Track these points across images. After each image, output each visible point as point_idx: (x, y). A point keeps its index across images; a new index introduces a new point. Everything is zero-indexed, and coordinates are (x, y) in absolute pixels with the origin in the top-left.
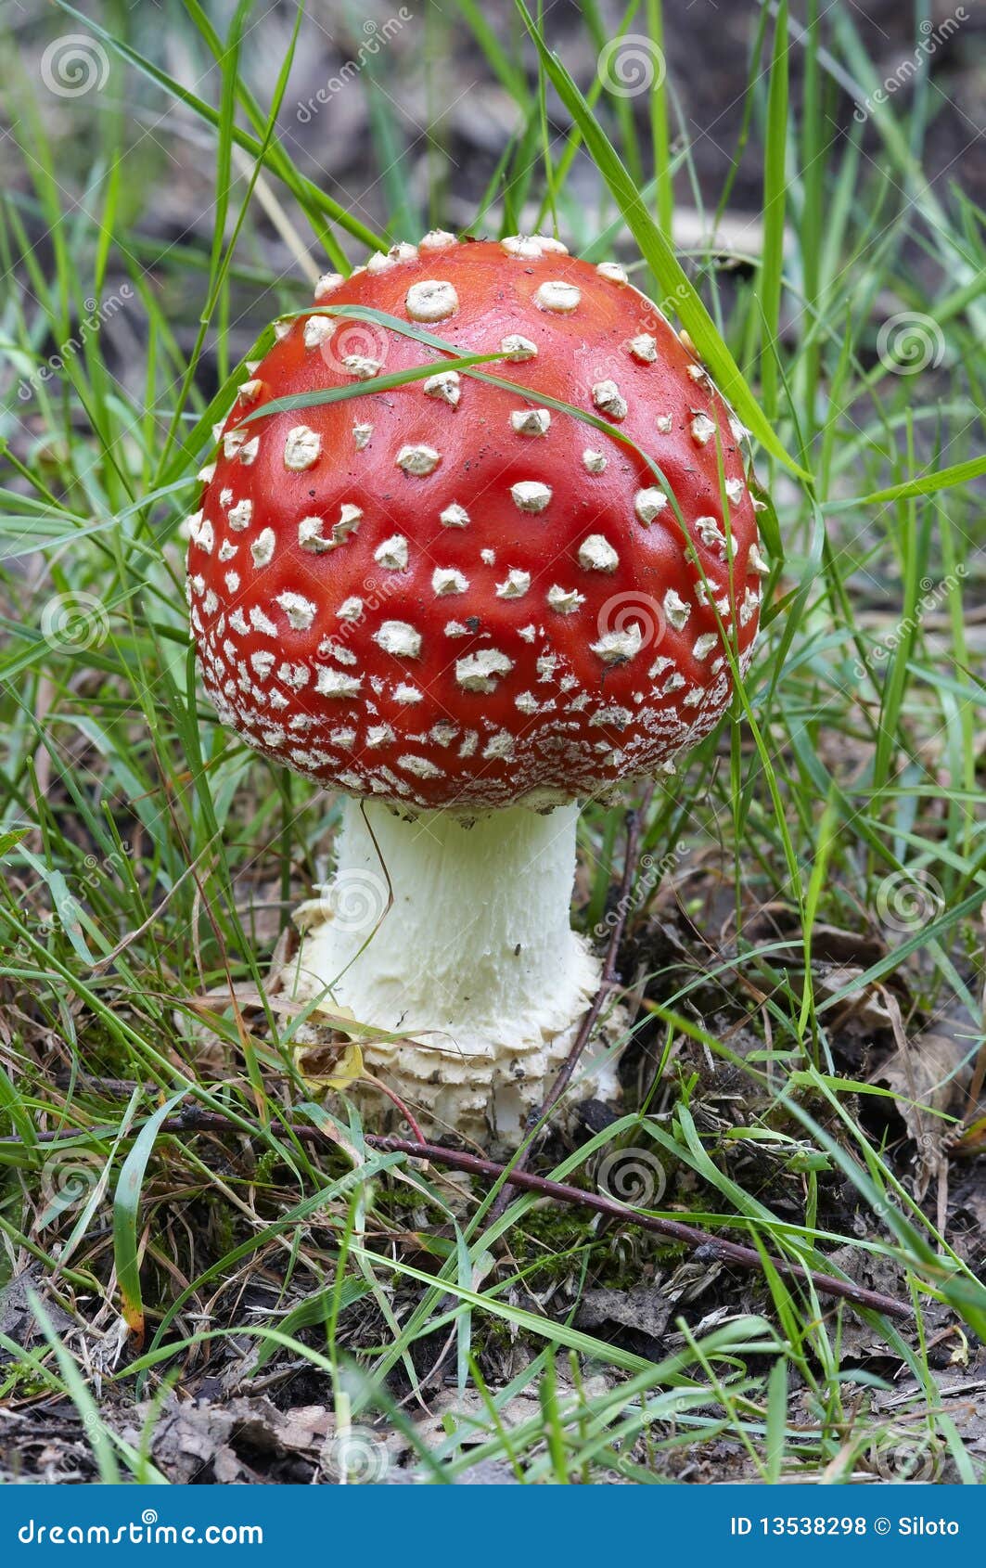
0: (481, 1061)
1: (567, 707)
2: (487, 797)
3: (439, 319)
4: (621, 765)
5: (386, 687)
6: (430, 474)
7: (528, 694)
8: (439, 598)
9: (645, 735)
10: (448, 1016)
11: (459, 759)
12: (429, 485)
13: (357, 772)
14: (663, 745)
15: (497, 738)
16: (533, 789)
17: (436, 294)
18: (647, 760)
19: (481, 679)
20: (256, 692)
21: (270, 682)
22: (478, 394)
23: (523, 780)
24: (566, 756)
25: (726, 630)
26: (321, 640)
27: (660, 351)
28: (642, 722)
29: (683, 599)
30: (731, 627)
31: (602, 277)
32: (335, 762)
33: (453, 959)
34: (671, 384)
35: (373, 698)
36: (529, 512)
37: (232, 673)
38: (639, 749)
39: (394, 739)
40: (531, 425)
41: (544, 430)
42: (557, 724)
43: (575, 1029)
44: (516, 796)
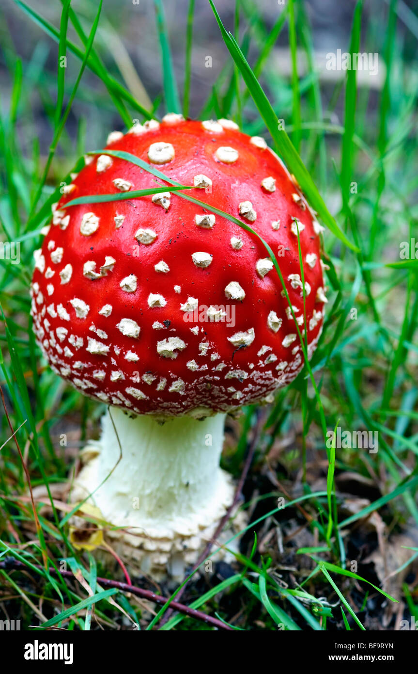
0: (165, 540)
1: (214, 369)
2: (171, 411)
3: (164, 163)
4: (241, 399)
5: (121, 352)
6: (151, 244)
7: (193, 361)
8: (151, 308)
9: (255, 384)
10: (150, 515)
11: (156, 391)
12: (150, 250)
13: (106, 393)
14: (264, 389)
15: (176, 382)
16: (195, 408)
17: (163, 150)
18: (255, 396)
19: (170, 352)
20: (58, 347)
21: (65, 343)
22: (179, 204)
23: (189, 403)
24: (213, 393)
25: (301, 332)
26: (91, 325)
27: (277, 186)
28: (253, 378)
29: (278, 316)
30: (304, 331)
31: (252, 145)
32: (95, 387)
33: (154, 486)
34: (281, 204)
35: (115, 356)
36: (200, 267)
37: (47, 336)
38: (251, 391)
39: (124, 378)
40: (205, 222)
41: (211, 225)
42: (207, 377)
43: (217, 524)
44: (186, 411)
